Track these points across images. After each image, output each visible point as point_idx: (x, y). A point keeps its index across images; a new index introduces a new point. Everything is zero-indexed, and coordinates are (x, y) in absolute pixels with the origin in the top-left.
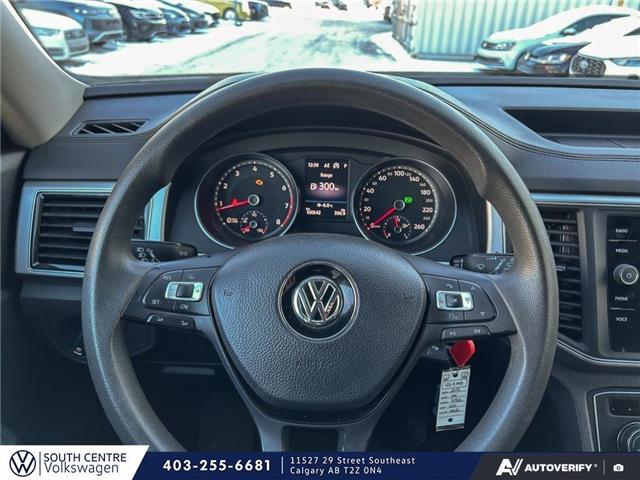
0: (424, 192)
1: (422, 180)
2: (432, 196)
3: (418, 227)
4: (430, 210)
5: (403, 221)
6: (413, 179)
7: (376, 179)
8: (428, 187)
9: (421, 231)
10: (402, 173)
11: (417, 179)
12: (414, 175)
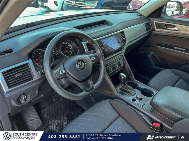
0: (69, 46)
1: (68, 44)
2: (70, 46)
3: (70, 52)
4: (71, 48)
5: (67, 52)
6: (66, 44)
7: (60, 46)
8: (69, 45)
9: (71, 52)
10: (64, 43)
11: (67, 44)
12: (66, 43)
